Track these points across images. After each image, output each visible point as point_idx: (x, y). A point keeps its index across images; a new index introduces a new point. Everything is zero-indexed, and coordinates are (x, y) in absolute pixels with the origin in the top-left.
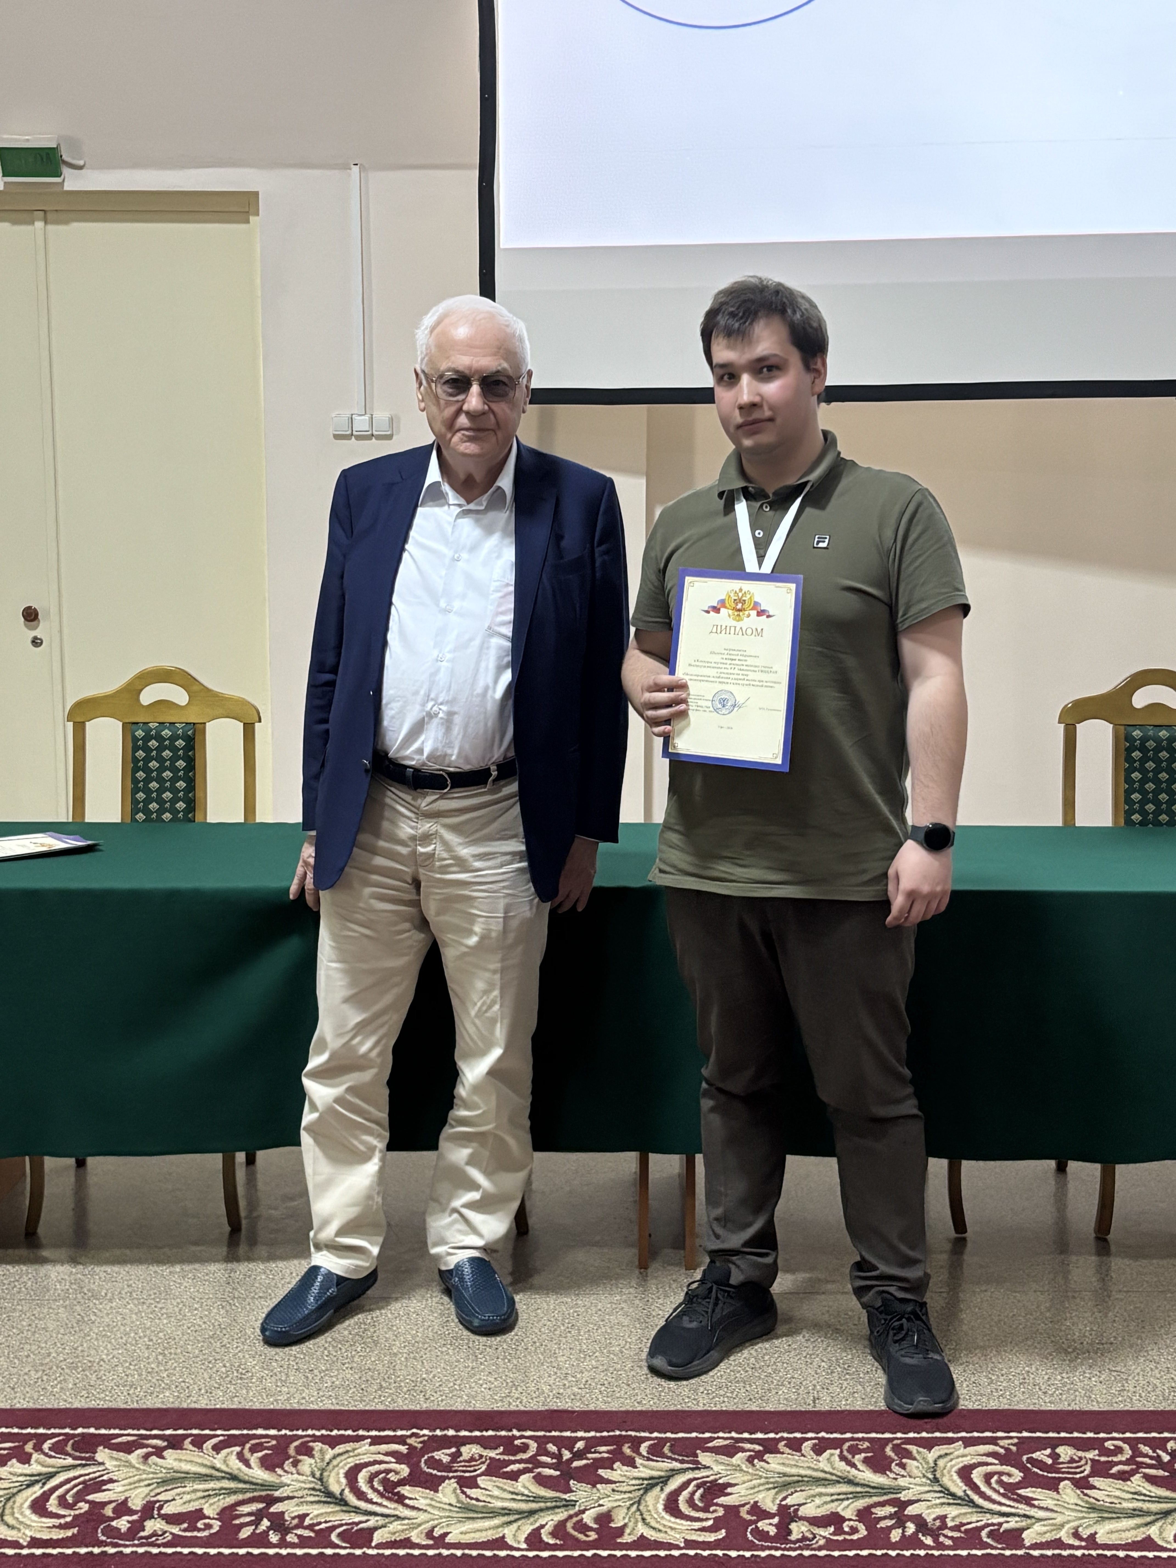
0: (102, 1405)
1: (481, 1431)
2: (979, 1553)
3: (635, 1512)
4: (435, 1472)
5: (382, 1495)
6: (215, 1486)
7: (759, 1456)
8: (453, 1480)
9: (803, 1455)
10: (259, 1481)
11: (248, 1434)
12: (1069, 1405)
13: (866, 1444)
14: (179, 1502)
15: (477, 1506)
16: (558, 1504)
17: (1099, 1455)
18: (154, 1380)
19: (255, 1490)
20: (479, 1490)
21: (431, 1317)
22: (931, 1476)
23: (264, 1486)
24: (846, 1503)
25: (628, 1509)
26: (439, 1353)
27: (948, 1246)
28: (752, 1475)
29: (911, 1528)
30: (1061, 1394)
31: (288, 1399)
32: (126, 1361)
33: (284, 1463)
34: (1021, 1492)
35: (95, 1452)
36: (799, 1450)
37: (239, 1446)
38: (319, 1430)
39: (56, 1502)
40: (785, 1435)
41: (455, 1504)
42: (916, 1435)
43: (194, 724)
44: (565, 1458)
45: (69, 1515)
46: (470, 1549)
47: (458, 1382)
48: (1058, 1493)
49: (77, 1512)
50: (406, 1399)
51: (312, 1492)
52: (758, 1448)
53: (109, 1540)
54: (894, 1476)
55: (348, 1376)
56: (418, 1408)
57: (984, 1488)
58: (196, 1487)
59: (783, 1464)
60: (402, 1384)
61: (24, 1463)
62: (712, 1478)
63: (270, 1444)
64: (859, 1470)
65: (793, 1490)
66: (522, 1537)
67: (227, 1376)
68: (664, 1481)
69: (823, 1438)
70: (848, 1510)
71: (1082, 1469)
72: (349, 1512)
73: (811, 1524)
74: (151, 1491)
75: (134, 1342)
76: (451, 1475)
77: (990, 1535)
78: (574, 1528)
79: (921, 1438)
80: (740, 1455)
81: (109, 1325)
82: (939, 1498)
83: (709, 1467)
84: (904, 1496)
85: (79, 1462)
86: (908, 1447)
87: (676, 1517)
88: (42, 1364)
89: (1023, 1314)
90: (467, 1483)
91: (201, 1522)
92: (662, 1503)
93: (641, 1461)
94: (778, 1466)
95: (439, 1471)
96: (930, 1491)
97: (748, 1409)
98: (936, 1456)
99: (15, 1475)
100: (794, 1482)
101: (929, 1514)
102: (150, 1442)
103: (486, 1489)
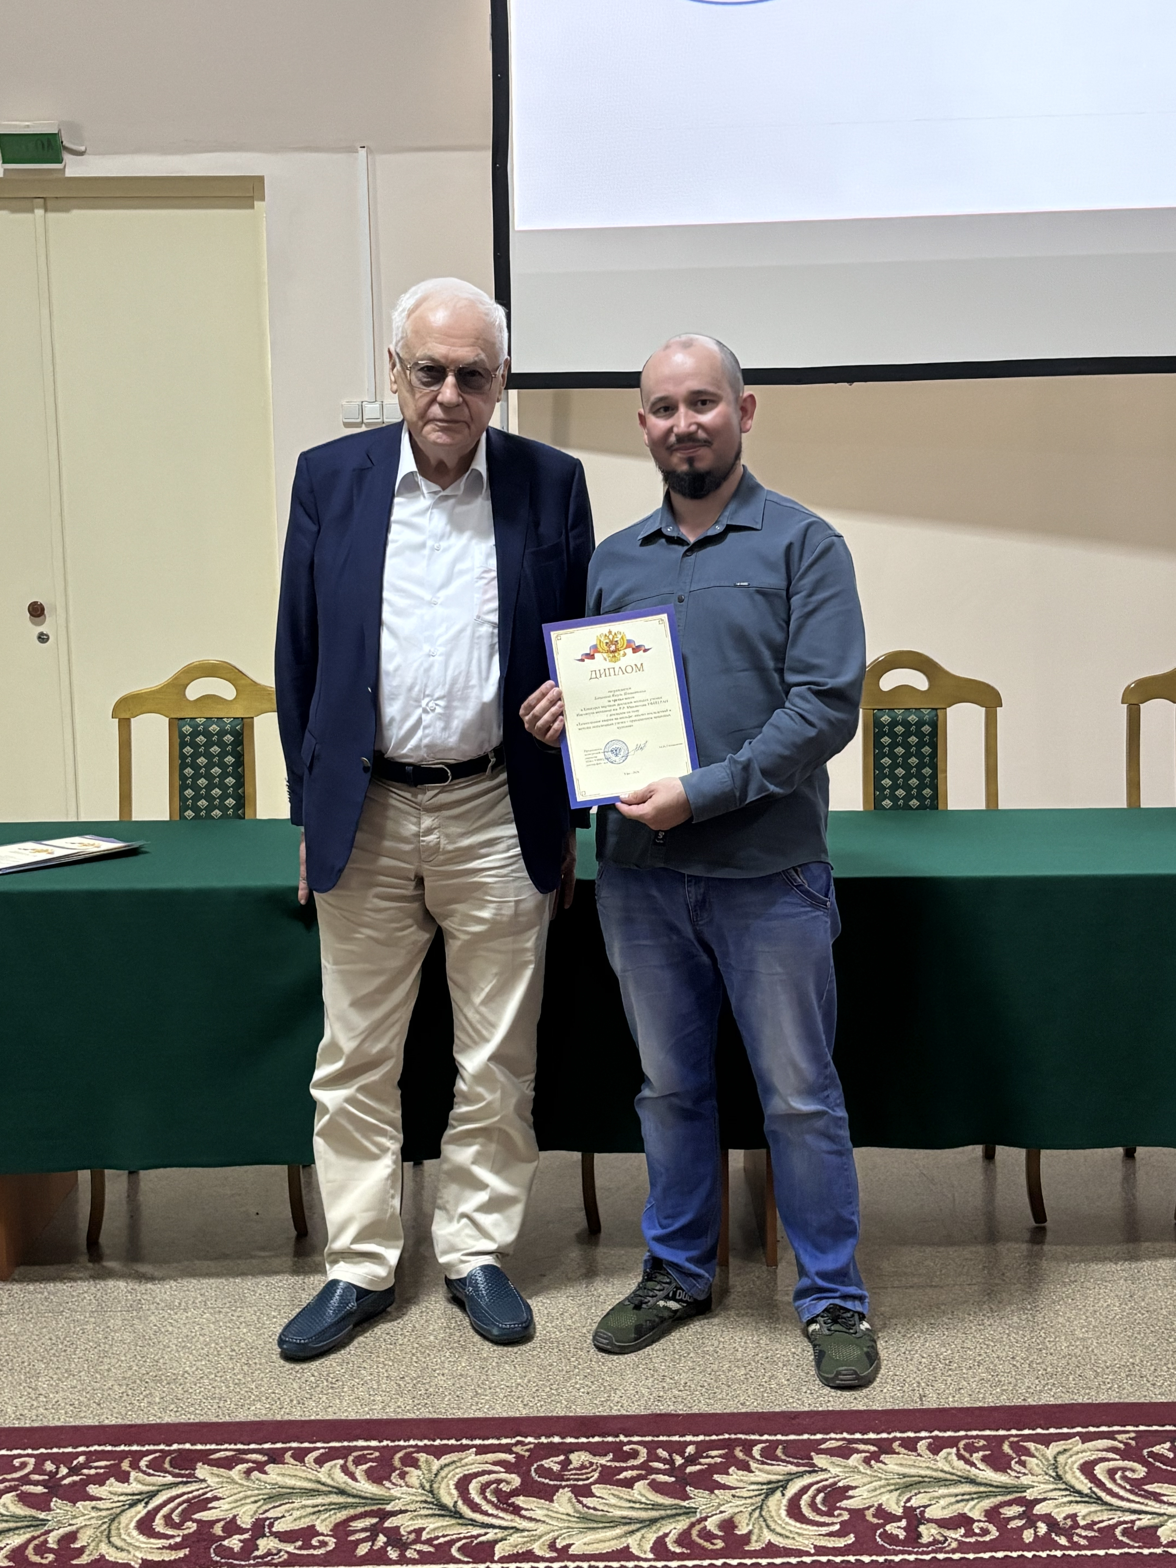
0: (193, 1419)
1: (588, 1438)
2: (1117, 1552)
3: (758, 1518)
4: (547, 1481)
5: (497, 1507)
6: (324, 1502)
7: (875, 1457)
8: (566, 1489)
9: (919, 1455)
10: (369, 1495)
11: (349, 1446)
13: (982, 1443)
14: (289, 1518)
15: (597, 1516)
16: (678, 1511)
18: (242, 1392)
19: (365, 1505)
20: (595, 1499)
22: (1054, 1474)
23: (374, 1500)
24: (972, 1503)
25: (751, 1514)
27: (1027, 1236)
28: (871, 1476)
29: (1042, 1528)
30: (1170, 1386)
31: (384, 1408)
32: (210, 1373)
33: (390, 1475)
34: (1149, 1487)
35: (195, 1469)
36: (915, 1450)
37: (342, 1459)
38: (421, 1440)
39: (162, 1522)
40: (898, 1435)
41: (573, 1514)
42: (1031, 1432)
43: (242, 718)
44: (677, 1463)
45: (178, 1537)
46: (596, 1561)
47: (554, 1387)
49: (186, 1532)
50: (504, 1405)
51: (425, 1505)
53: (223, 1561)
54: (1016, 1474)
55: (442, 1383)
56: (519, 1415)
57: (1109, 1485)
58: (304, 1502)
59: (901, 1464)
60: (498, 1390)
61: (123, 1483)
62: (831, 1481)
63: (373, 1456)
64: (979, 1469)
66: (648, 1546)
67: (317, 1386)
68: (783, 1485)
69: (937, 1436)
70: (976, 1510)
72: (466, 1525)
73: (940, 1526)
74: (259, 1508)
75: (216, 1353)
76: (564, 1483)
77: (1125, 1533)
78: (699, 1536)
79: (1037, 1434)
80: (855, 1455)
81: (187, 1336)
82: (1066, 1496)
83: (826, 1470)
84: (1029, 1495)
85: (180, 1479)
86: (1025, 1444)
87: (802, 1523)
88: (124, 1378)
89: (1118, 1304)
90: (582, 1492)
91: (315, 1539)
92: (785, 1508)
93: (755, 1465)
94: (896, 1467)
95: (551, 1480)
96: (1055, 1489)
97: (855, 1408)
98: (1055, 1452)
99: (115, 1494)
100: (916, 1484)
101: (1058, 1513)
102: (249, 1456)
103: (603, 1498)
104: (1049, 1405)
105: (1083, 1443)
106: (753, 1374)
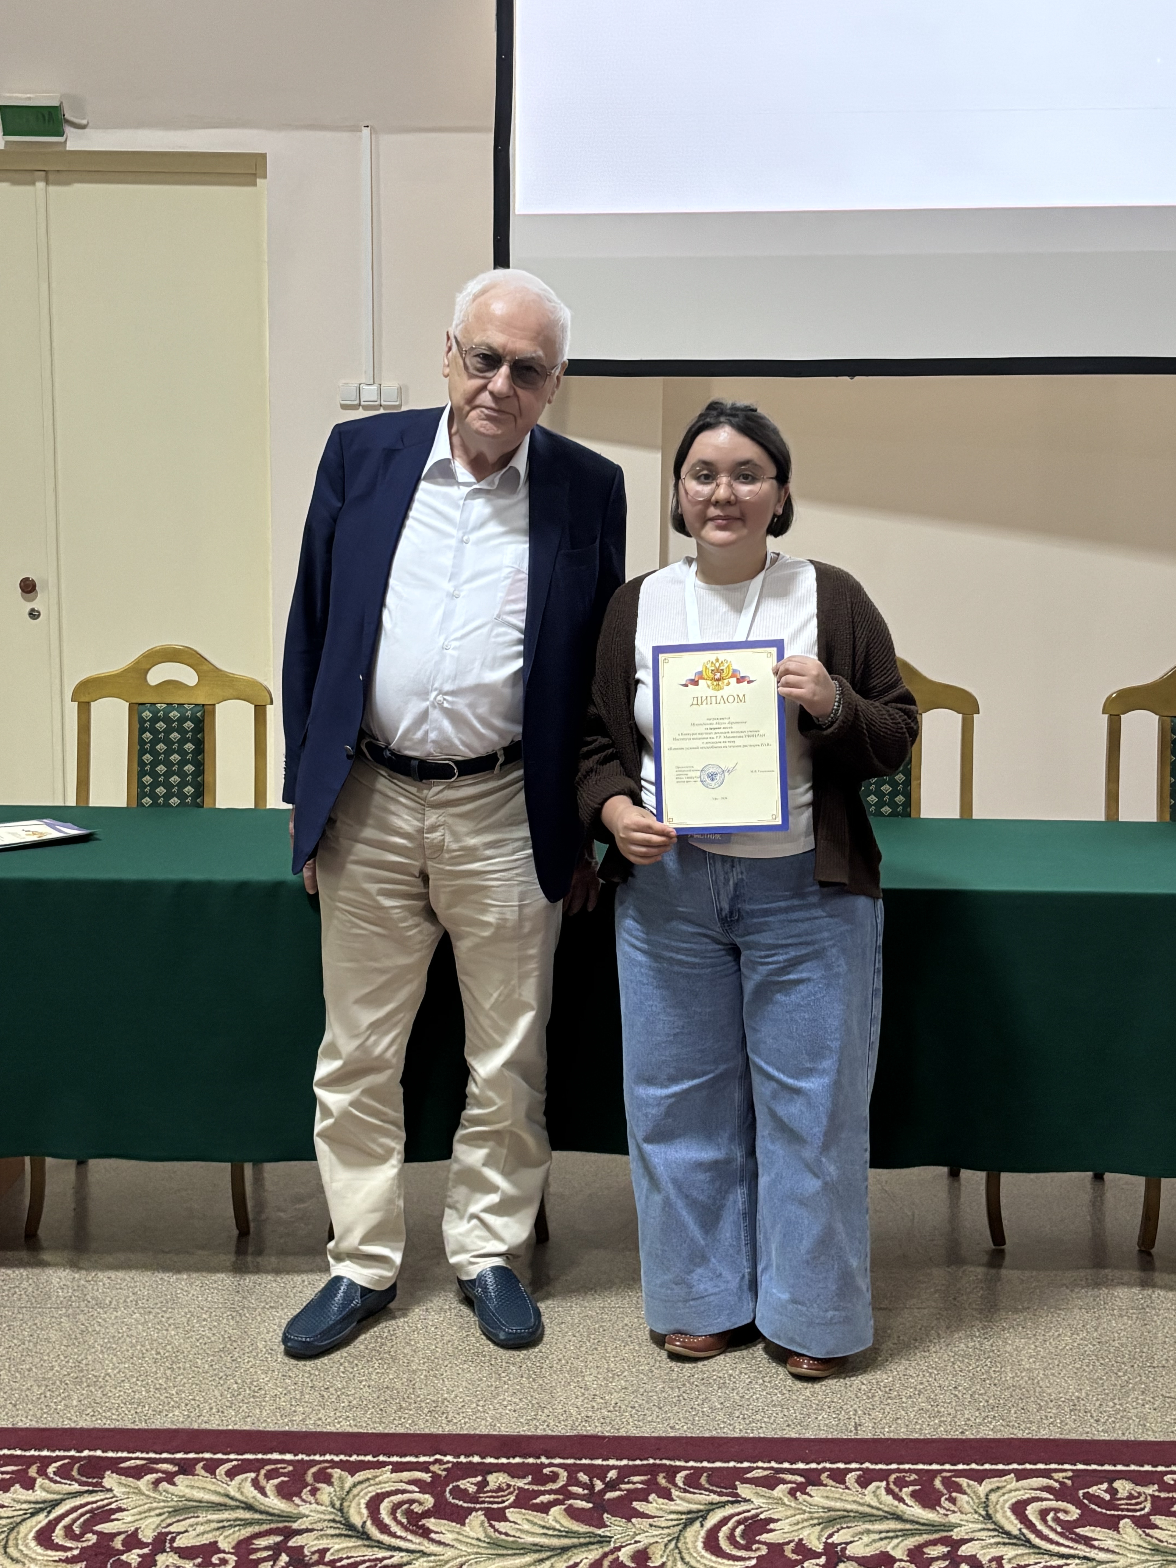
0: (108, 1424)
1: (508, 1458)
3: (673, 1550)
4: (461, 1503)
5: (406, 1529)
6: (230, 1517)
7: (801, 1488)
8: (480, 1513)
9: (847, 1488)
10: (276, 1511)
11: (262, 1459)
12: (1123, 1434)
13: (914, 1477)
14: (192, 1533)
15: (507, 1541)
16: (592, 1540)
17: (1159, 1491)
18: (162, 1398)
19: (271, 1521)
20: (507, 1523)
21: (450, 1331)
22: (983, 1513)
23: (281, 1516)
24: (895, 1541)
25: (666, 1545)
26: (460, 1371)
27: (985, 1259)
28: (795, 1508)
30: (1114, 1422)
31: (304, 1420)
32: (132, 1376)
33: (301, 1491)
34: (1080, 1531)
35: (103, 1478)
36: (843, 1482)
37: (254, 1472)
38: (337, 1455)
39: (62, 1532)
40: (828, 1465)
41: (483, 1539)
42: (965, 1467)
43: (203, 705)
44: (597, 1489)
45: (76, 1548)
47: (481, 1403)
48: (1119, 1532)
49: (85, 1544)
50: (427, 1421)
51: (332, 1524)
52: (800, 1479)
54: (944, 1512)
55: (366, 1395)
56: (440, 1432)
57: (1040, 1526)
58: (210, 1517)
59: (827, 1497)
60: (423, 1404)
61: (28, 1490)
62: (753, 1512)
63: (286, 1470)
64: (907, 1505)
65: (839, 1526)
67: (239, 1394)
68: (703, 1515)
69: (867, 1469)
70: (899, 1549)
71: (1142, 1506)
72: (372, 1547)
73: (859, 1565)
74: (162, 1521)
75: (141, 1355)
76: (478, 1506)
79: (971, 1470)
80: (781, 1486)
81: (114, 1337)
82: (993, 1537)
83: (749, 1500)
84: (956, 1534)
85: (86, 1488)
86: (957, 1480)
87: (718, 1556)
88: (44, 1379)
89: (1069, 1334)
90: (496, 1515)
91: (216, 1556)
92: (701, 1540)
93: (677, 1493)
94: (822, 1500)
95: (465, 1502)
96: (984, 1529)
97: (787, 1436)
98: (987, 1489)
99: (18, 1502)
100: (840, 1518)
101: (984, 1554)
102: (160, 1466)
103: (515, 1523)
104: (986, 1439)
105: (1017, 1481)
106: (686, 1396)
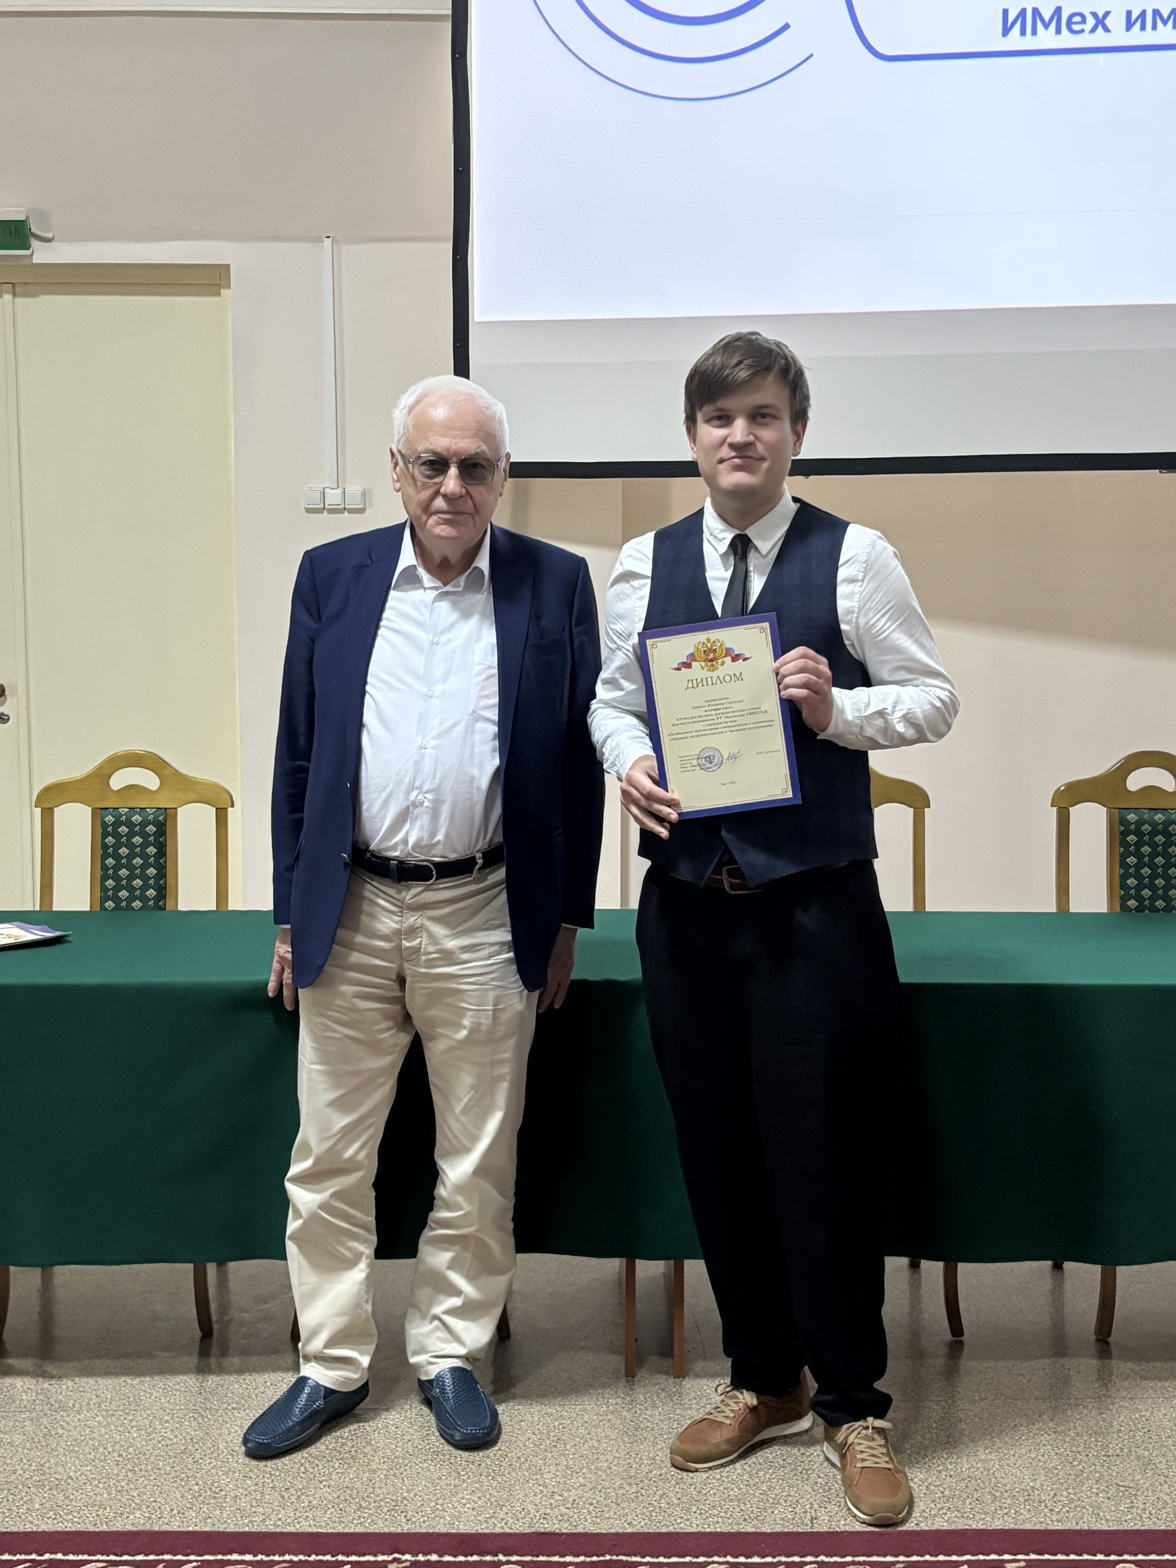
0: (70, 1527)
1: (466, 1556)
11: (222, 1560)
12: (1077, 1523)
18: (123, 1500)
21: (411, 1430)
26: (420, 1470)
27: (944, 1350)
30: (1068, 1512)
31: (264, 1520)
32: (94, 1479)
38: (296, 1555)
40: (783, 1559)
42: (919, 1559)
43: (166, 809)
47: (441, 1501)
50: (386, 1520)
55: (326, 1495)
56: (399, 1531)
60: (382, 1504)
67: (200, 1495)
69: (823, 1562)
75: (103, 1458)
79: (925, 1561)
81: (76, 1440)
97: (743, 1530)
102: (120, 1567)
104: (941, 1531)
106: (643, 1492)
